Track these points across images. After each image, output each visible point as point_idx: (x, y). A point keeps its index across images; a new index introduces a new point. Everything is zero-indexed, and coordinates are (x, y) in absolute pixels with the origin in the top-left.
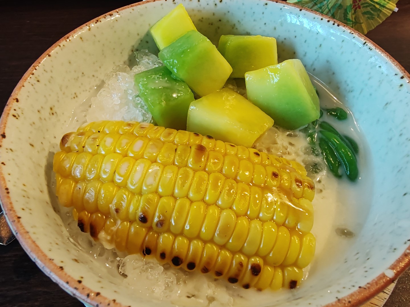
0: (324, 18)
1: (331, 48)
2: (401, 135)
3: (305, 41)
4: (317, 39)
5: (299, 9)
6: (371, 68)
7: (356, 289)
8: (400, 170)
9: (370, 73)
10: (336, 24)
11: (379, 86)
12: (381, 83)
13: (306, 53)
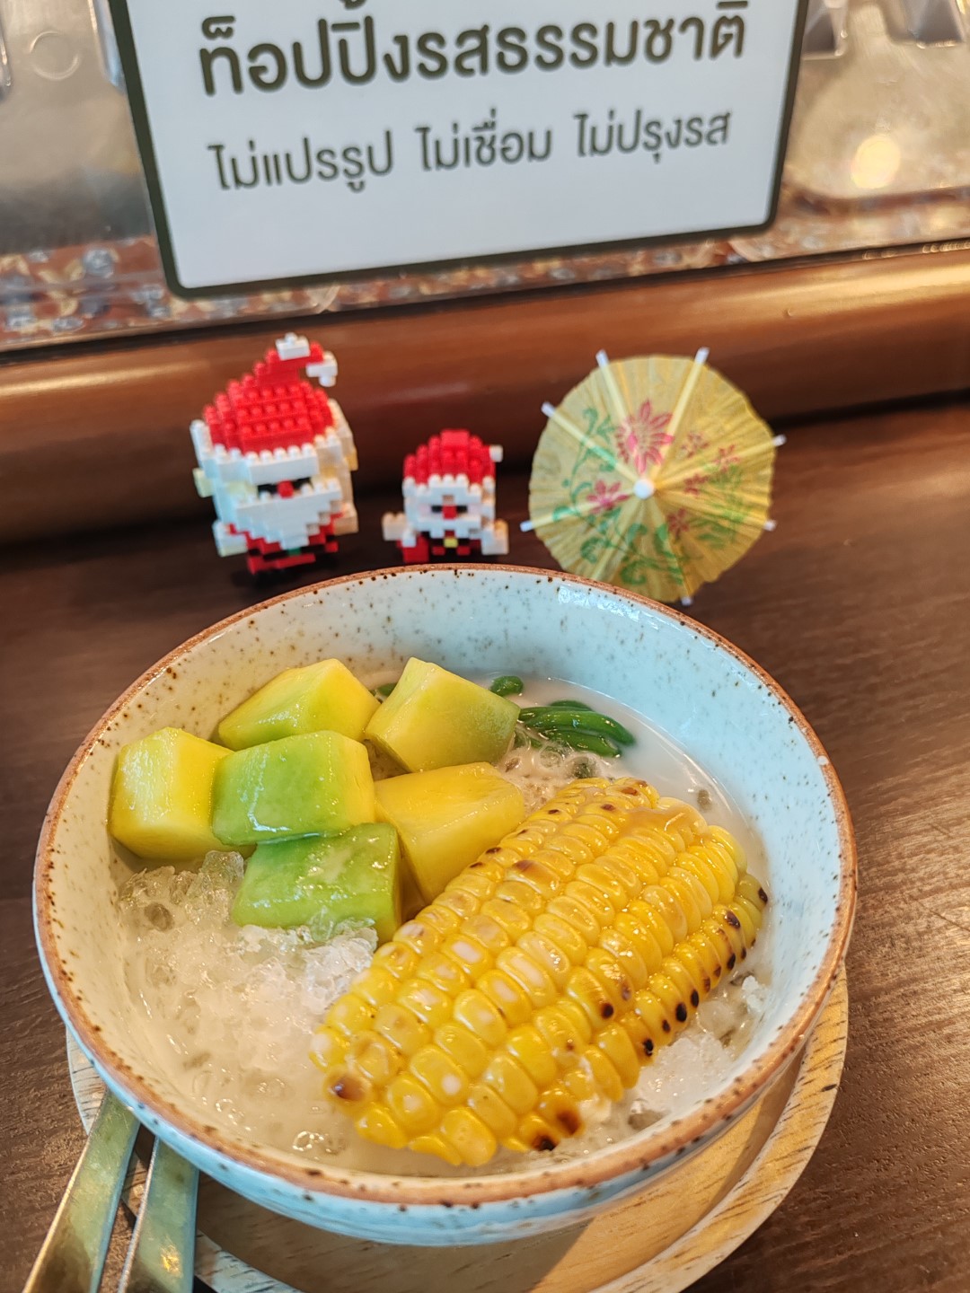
0: (363, 580)
1: (410, 611)
2: (622, 642)
3: (359, 630)
4: (376, 614)
5: (312, 593)
6: (497, 596)
7: (829, 800)
8: (670, 678)
9: (500, 604)
10: (389, 576)
11: (529, 610)
12: (528, 604)
13: (370, 646)
